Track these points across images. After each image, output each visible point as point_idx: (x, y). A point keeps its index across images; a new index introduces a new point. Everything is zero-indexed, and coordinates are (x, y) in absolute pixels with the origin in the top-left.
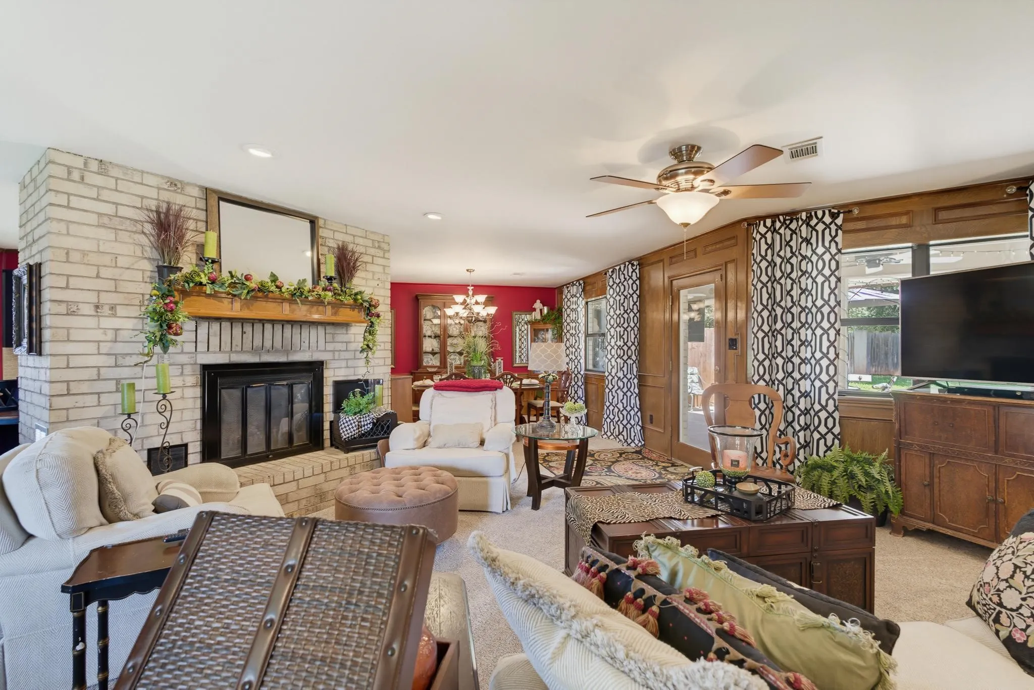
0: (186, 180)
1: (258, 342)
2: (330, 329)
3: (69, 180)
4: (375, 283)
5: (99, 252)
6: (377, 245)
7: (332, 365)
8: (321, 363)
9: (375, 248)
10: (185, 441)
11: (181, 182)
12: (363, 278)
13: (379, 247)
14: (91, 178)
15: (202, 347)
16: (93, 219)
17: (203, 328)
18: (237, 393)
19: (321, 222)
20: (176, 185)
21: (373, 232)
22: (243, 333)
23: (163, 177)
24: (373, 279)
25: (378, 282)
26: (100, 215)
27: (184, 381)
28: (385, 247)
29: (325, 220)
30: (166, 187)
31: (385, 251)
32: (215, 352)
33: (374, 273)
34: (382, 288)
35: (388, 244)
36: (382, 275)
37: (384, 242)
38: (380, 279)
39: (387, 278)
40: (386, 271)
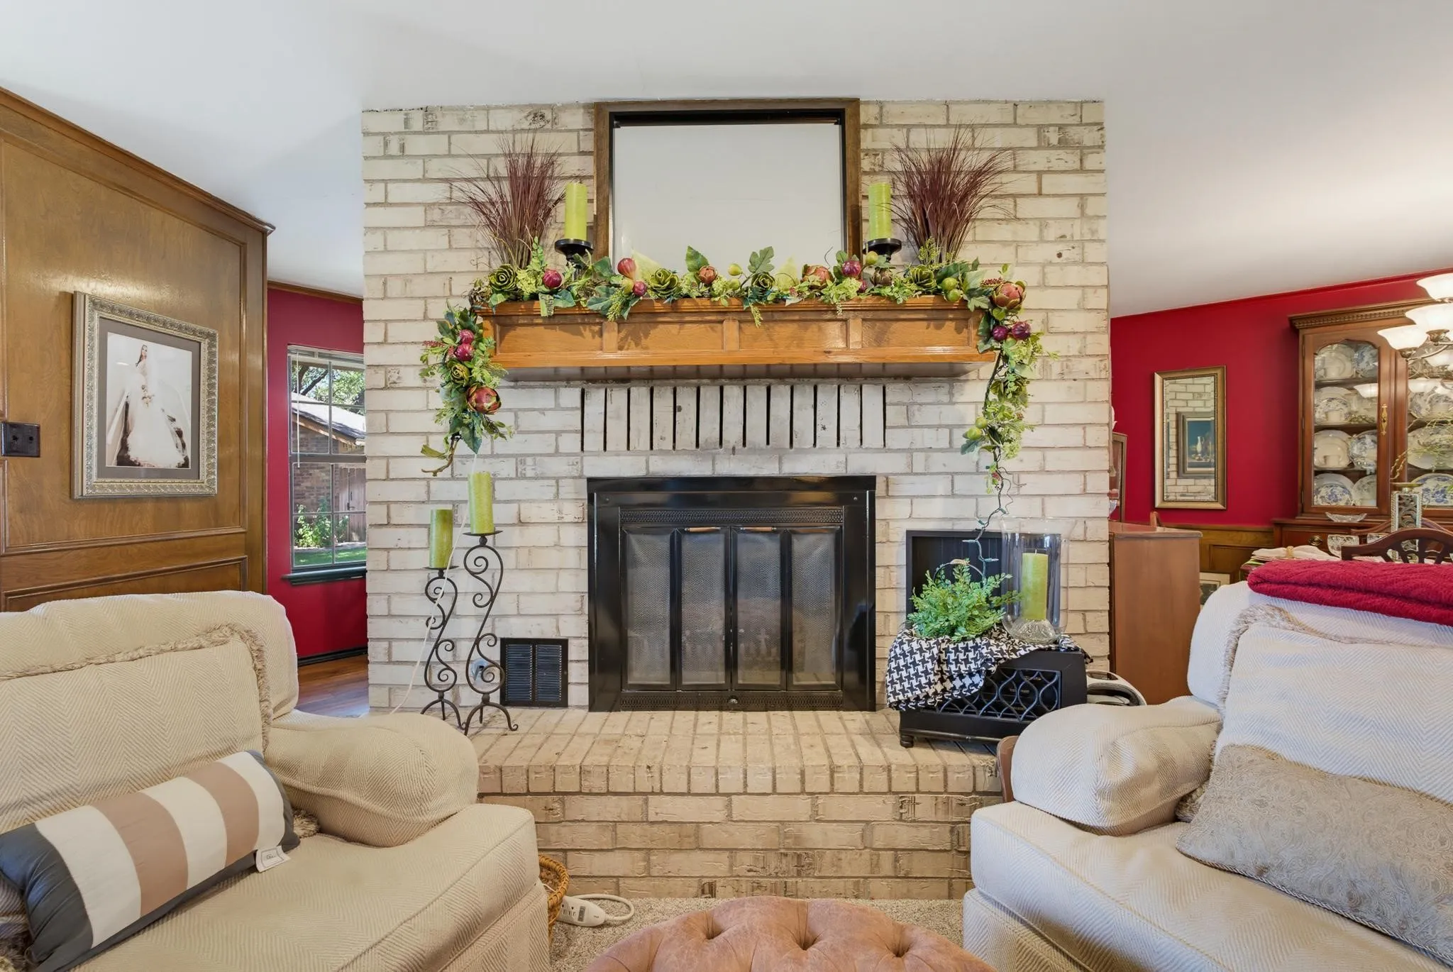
0: (558, 98)
1: (709, 431)
2: (897, 392)
3: (387, 157)
4: (1049, 252)
5: (426, 273)
6: (1054, 137)
7: (906, 486)
8: (868, 482)
9: (1050, 146)
10: (563, 635)
11: (552, 107)
12: (1004, 243)
13: (1063, 144)
14: (418, 145)
15: (593, 441)
16: (417, 217)
17: (596, 398)
19: (867, 115)
20: (542, 116)
21: (1032, 105)
22: (676, 409)
23: (521, 108)
24: (1042, 240)
25: (1059, 247)
26: (428, 206)
27: (560, 512)
28: (1089, 137)
29: (881, 105)
30: (525, 125)
31: (1083, 150)
32: (618, 454)
33: (1043, 223)
34: (1075, 263)
35: (1096, 128)
36: (1078, 222)
37: (1081, 124)
38: (1068, 238)
39: (1093, 232)
40: (1089, 212)
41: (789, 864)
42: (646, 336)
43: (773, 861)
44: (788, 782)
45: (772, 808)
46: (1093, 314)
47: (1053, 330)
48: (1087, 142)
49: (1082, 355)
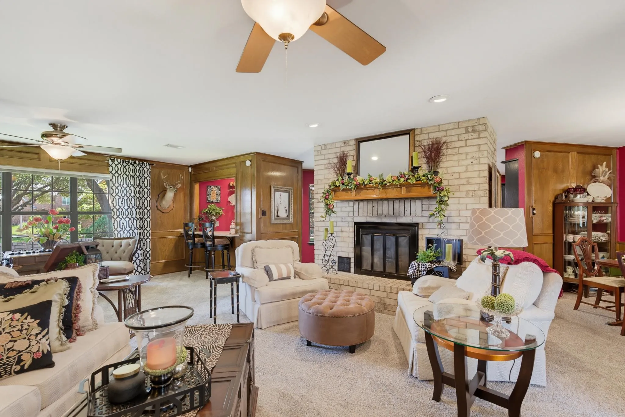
0: (349, 139)
1: (380, 212)
2: (425, 202)
3: (319, 155)
4: (469, 162)
5: (325, 179)
6: (470, 130)
7: (428, 226)
8: (417, 224)
9: (469, 132)
10: (350, 257)
11: (348, 141)
12: (456, 161)
13: (473, 131)
14: (324, 152)
15: (356, 214)
16: (323, 167)
17: (357, 204)
18: (369, 237)
19: (417, 132)
20: (346, 143)
21: (463, 122)
22: (373, 206)
23: (342, 142)
24: (466, 159)
25: (472, 160)
26: (325, 165)
27: (349, 229)
28: (481, 128)
29: (421, 129)
30: (343, 145)
31: (479, 132)
32: (361, 217)
33: (467, 154)
34: (477, 164)
35: (483, 125)
36: (477, 153)
37: (479, 124)
38: (475, 157)
39: (482, 155)
40: (481, 149)
41: (382, 306)
42: (361, 192)
43: (379, 305)
44: (382, 289)
45: (379, 294)
46: (482, 178)
47: (470, 183)
48: (481, 129)
49: (479, 190)
